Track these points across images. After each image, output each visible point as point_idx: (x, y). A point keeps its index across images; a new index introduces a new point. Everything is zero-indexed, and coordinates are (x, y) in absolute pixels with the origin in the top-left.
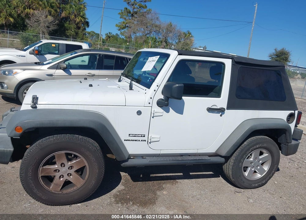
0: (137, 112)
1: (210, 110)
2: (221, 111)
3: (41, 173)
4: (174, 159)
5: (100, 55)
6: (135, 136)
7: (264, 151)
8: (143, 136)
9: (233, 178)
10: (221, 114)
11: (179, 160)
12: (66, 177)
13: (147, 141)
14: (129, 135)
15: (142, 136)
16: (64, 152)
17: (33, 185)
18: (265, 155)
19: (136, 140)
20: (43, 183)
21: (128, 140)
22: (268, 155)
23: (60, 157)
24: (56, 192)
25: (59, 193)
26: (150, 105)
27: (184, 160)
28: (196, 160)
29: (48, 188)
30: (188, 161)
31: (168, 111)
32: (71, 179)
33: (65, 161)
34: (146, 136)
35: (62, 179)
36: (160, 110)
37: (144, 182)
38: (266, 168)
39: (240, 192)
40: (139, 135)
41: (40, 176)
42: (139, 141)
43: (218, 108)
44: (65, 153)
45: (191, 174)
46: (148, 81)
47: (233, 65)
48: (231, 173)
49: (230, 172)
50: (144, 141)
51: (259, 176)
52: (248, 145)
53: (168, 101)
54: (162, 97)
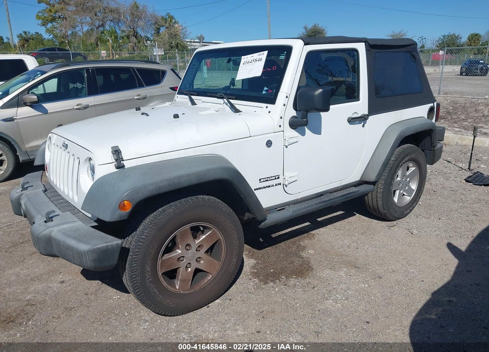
0: (267, 144)
1: (352, 121)
2: (363, 119)
3: (161, 268)
4: (320, 201)
5: (87, 70)
6: (267, 180)
7: (411, 165)
8: (277, 177)
9: (384, 210)
10: (363, 123)
11: (326, 201)
12: (195, 265)
13: (282, 184)
14: (260, 180)
15: (275, 179)
16: (188, 226)
17: (155, 290)
18: (412, 169)
19: (269, 187)
20: (166, 284)
21: (259, 189)
22: (414, 168)
23: (183, 236)
24: (186, 292)
25: (190, 292)
26: (281, 129)
27: (331, 199)
28: (344, 195)
29: (175, 290)
30: (336, 200)
31: (303, 134)
32: (202, 265)
33: (190, 240)
34: (281, 177)
35: (189, 270)
36: (294, 133)
37: (274, 246)
38: (414, 186)
39: (394, 226)
40: (272, 177)
41: (161, 274)
42: (273, 186)
43: (359, 116)
44: (191, 227)
45: (319, 219)
46: (264, 92)
47: (367, 50)
48: (380, 203)
49: (378, 202)
50: (279, 184)
51: (408, 199)
52: (396, 160)
53: (306, 117)
54: (294, 113)
